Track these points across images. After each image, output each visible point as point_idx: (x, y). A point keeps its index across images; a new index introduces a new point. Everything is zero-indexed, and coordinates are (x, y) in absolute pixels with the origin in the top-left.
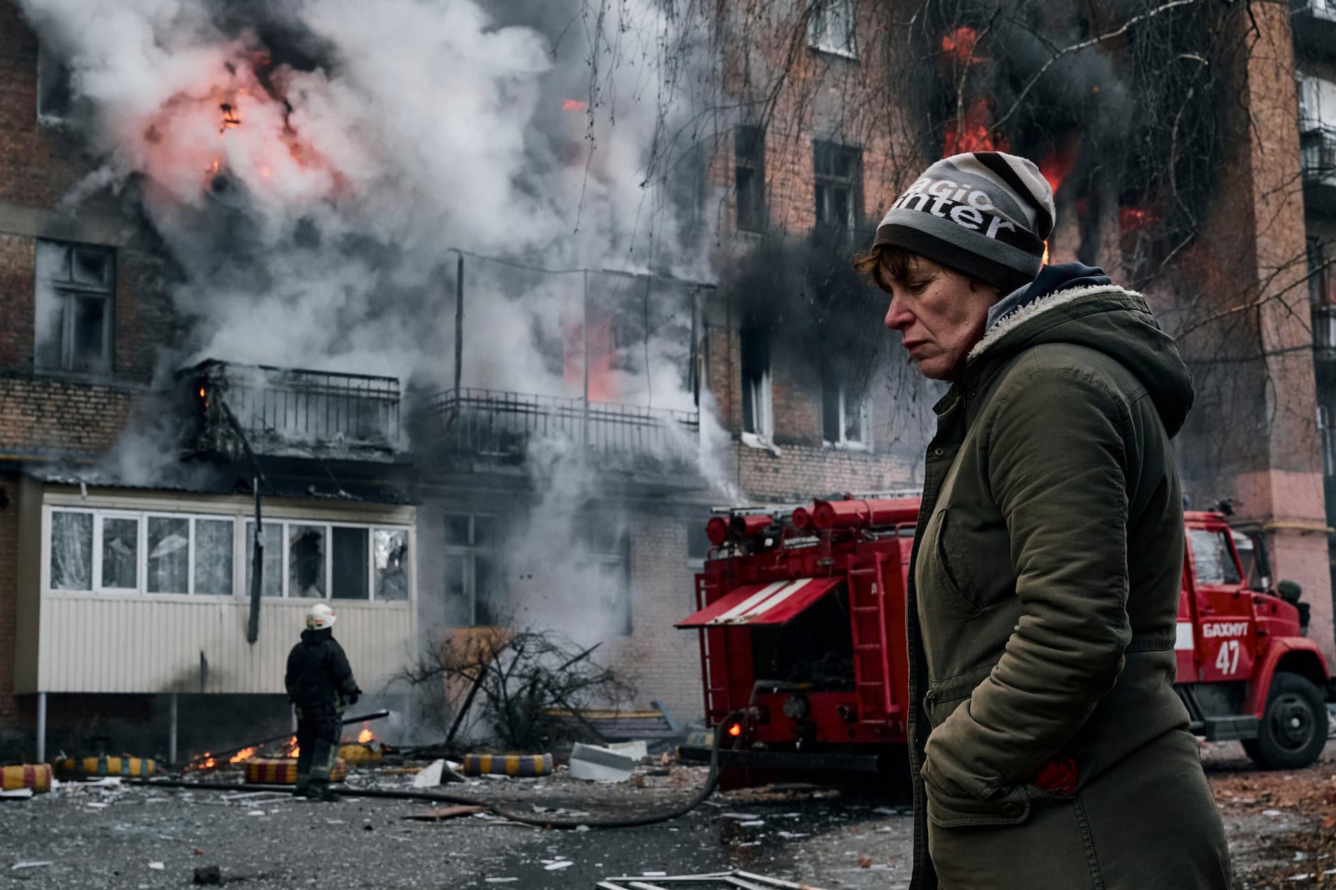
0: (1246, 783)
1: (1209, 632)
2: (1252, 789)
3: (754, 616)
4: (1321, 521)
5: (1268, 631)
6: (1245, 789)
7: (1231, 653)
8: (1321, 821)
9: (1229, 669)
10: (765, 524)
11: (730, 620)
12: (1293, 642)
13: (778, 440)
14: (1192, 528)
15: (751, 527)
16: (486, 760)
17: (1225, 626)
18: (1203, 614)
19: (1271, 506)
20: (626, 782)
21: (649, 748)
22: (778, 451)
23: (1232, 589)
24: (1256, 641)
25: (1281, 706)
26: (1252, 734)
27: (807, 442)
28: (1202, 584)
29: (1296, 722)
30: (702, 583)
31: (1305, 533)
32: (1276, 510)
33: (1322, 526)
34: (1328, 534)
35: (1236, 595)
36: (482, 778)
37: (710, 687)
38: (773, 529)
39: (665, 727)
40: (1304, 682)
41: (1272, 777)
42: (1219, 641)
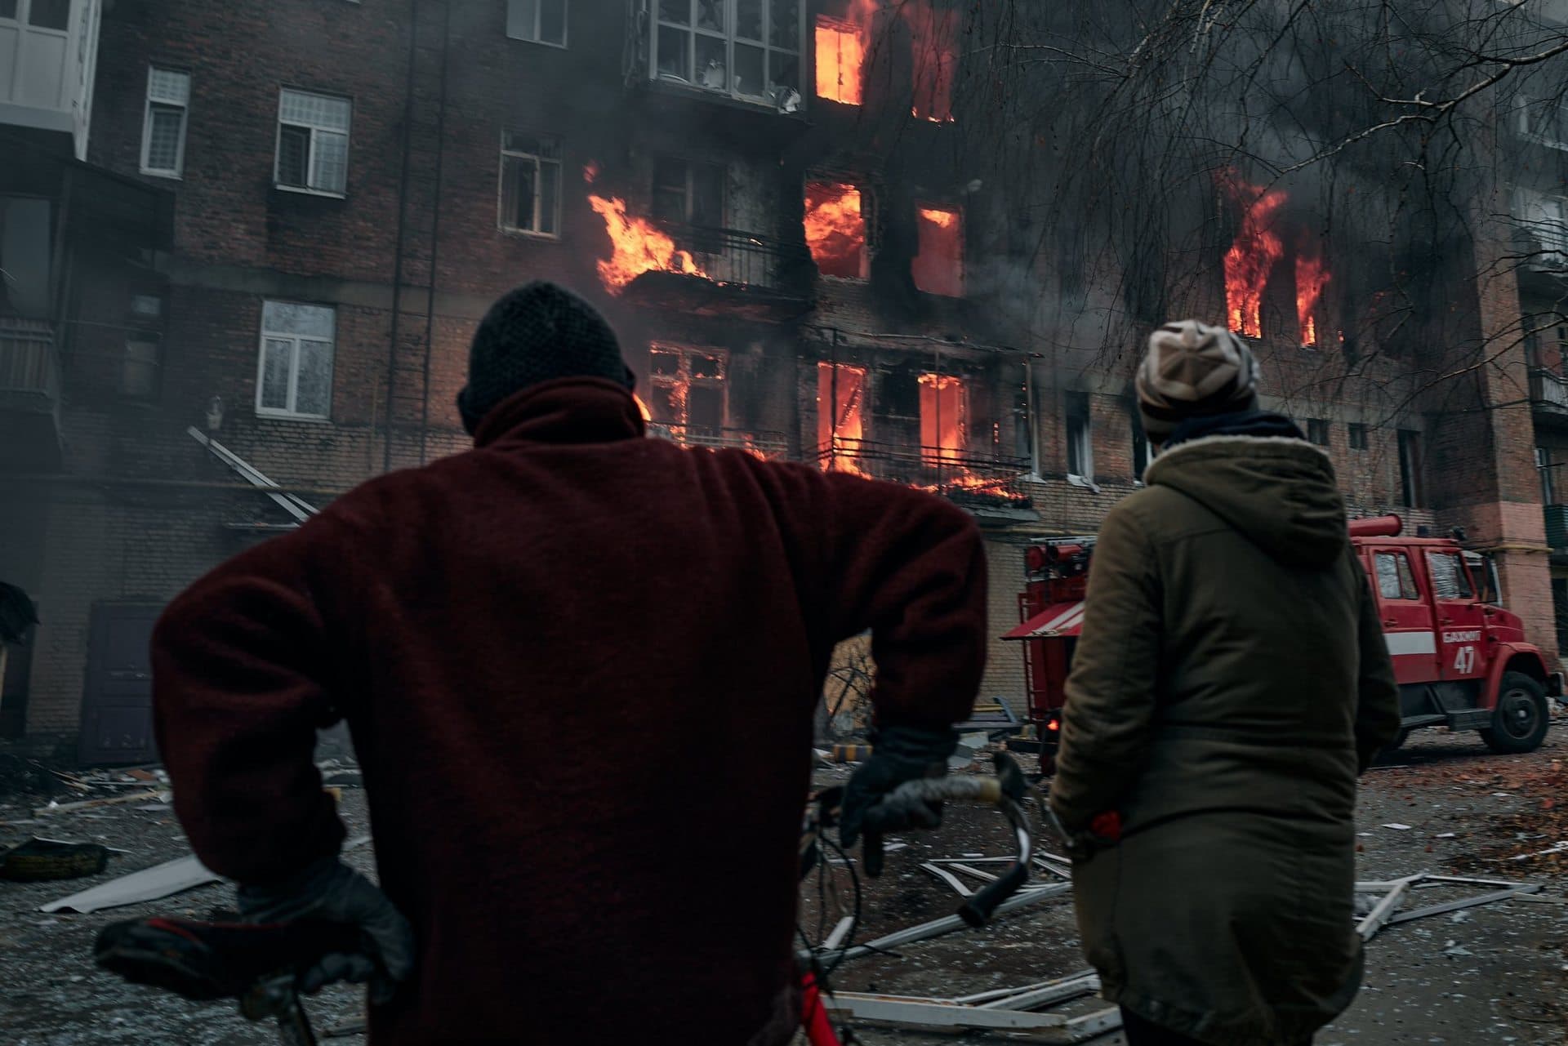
0: (1481, 767)
1: (1448, 639)
2: (1487, 772)
3: (1066, 629)
4: (1541, 542)
5: (1497, 637)
6: (1480, 772)
7: (1467, 656)
8: (1541, 802)
9: (1466, 669)
10: (1076, 552)
11: (1046, 633)
12: (1517, 646)
13: (1097, 481)
14: (1431, 552)
15: (1063, 554)
16: (851, 749)
17: (1461, 634)
18: (1443, 624)
19: (1501, 530)
20: (967, 768)
21: (990, 738)
22: (1097, 489)
23: (1466, 602)
24: (1487, 645)
25: (1510, 700)
26: (1487, 724)
27: (1121, 481)
28: (1440, 599)
29: (1522, 713)
30: (1024, 601)
31: (1530, 552)
32: (1506, 534)
33: (1543, 547)
34: (1549, 553)
35: (1470, 607)
36: (848, 765)
37: (1032, 689)
38: (1081, 555)
39: (1005, 718)
40: (1526, 678)
41: (1502, 761)
42: (1458, 645)
